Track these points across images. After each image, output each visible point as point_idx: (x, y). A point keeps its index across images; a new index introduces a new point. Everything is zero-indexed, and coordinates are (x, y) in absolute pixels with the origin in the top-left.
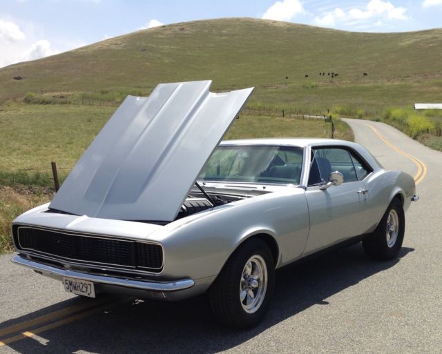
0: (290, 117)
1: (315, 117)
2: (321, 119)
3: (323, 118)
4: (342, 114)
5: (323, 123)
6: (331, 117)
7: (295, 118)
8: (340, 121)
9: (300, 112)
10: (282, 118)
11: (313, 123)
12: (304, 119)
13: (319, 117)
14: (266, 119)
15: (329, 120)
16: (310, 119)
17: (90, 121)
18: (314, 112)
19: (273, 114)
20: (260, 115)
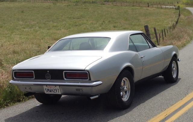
0: (153, 7)
1: (169, 7)
2: (173, 8)
3: (174, 7)
4: (187, 5)
5: (174, 11)
6: (179, 7)
7: (156, 7)
8: (185, 9)
9: (160, 4)
10: (148, 8)
11: (167, 10)
12: (161, 8)
13: (171, 7)
14: (137, 9)
15: (178, 8)
16: (166, 8)
17: (23, 12)
18: (169, 4)
19: (141, 5)
20: (133, 6)
